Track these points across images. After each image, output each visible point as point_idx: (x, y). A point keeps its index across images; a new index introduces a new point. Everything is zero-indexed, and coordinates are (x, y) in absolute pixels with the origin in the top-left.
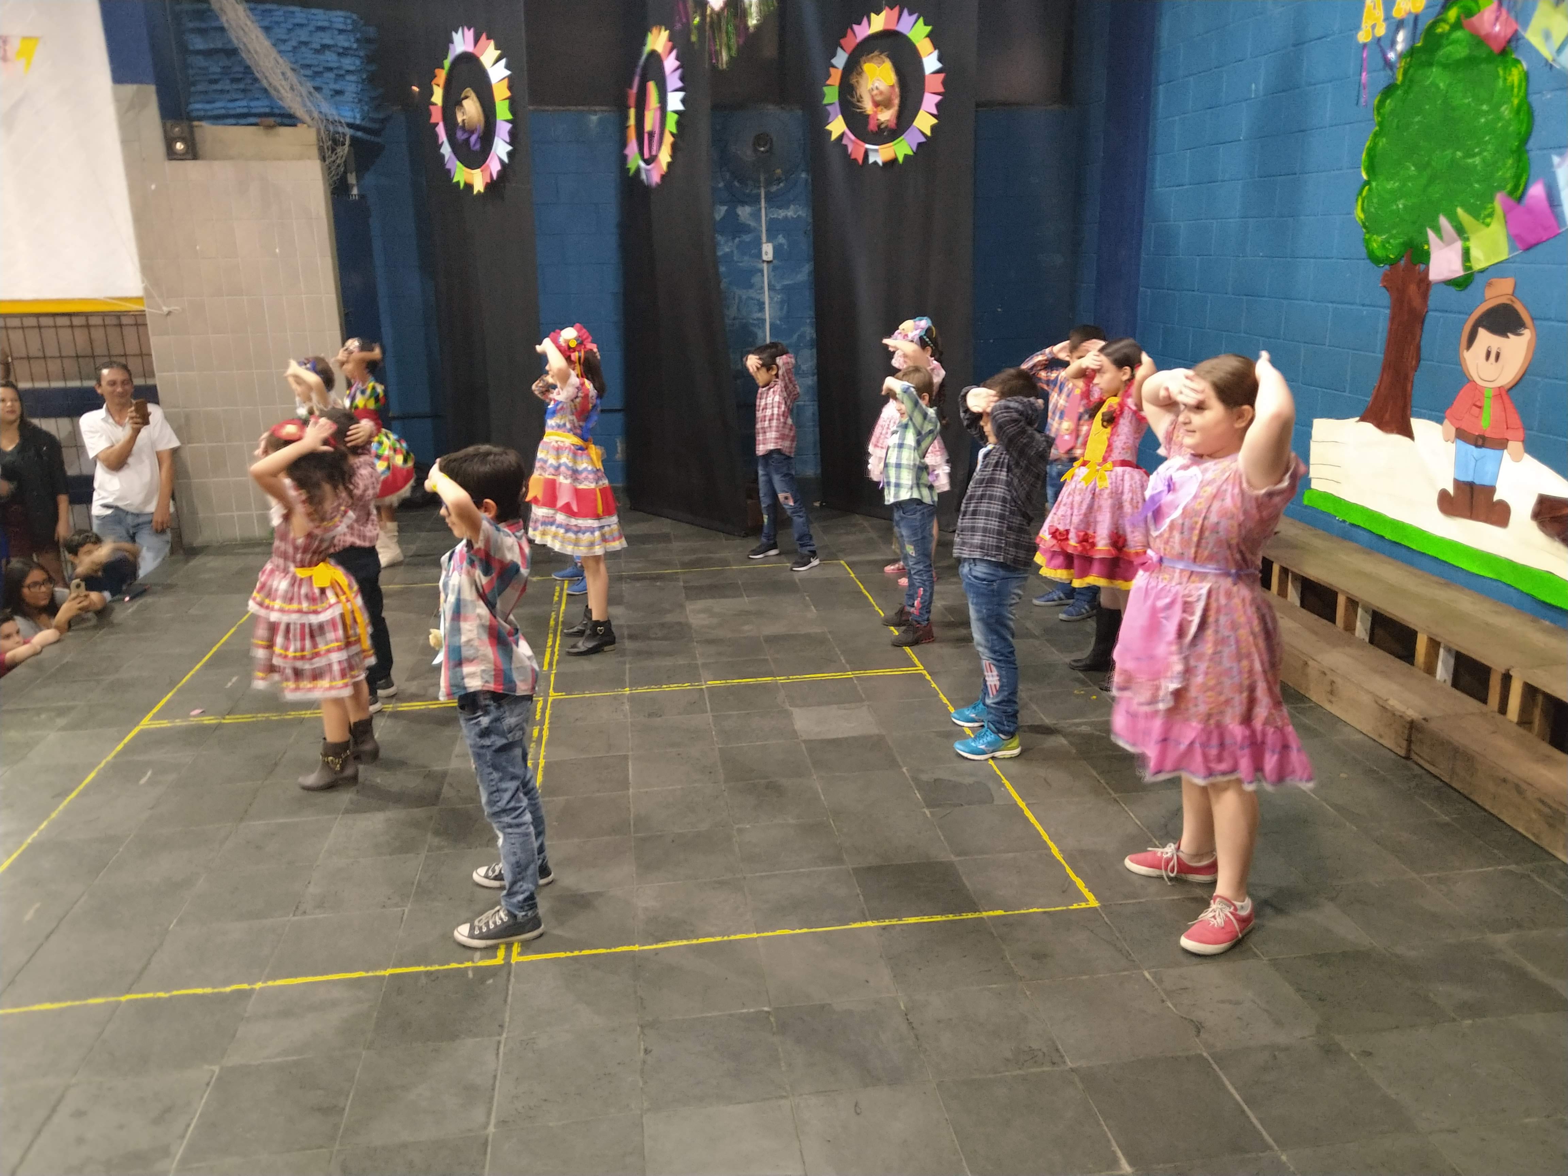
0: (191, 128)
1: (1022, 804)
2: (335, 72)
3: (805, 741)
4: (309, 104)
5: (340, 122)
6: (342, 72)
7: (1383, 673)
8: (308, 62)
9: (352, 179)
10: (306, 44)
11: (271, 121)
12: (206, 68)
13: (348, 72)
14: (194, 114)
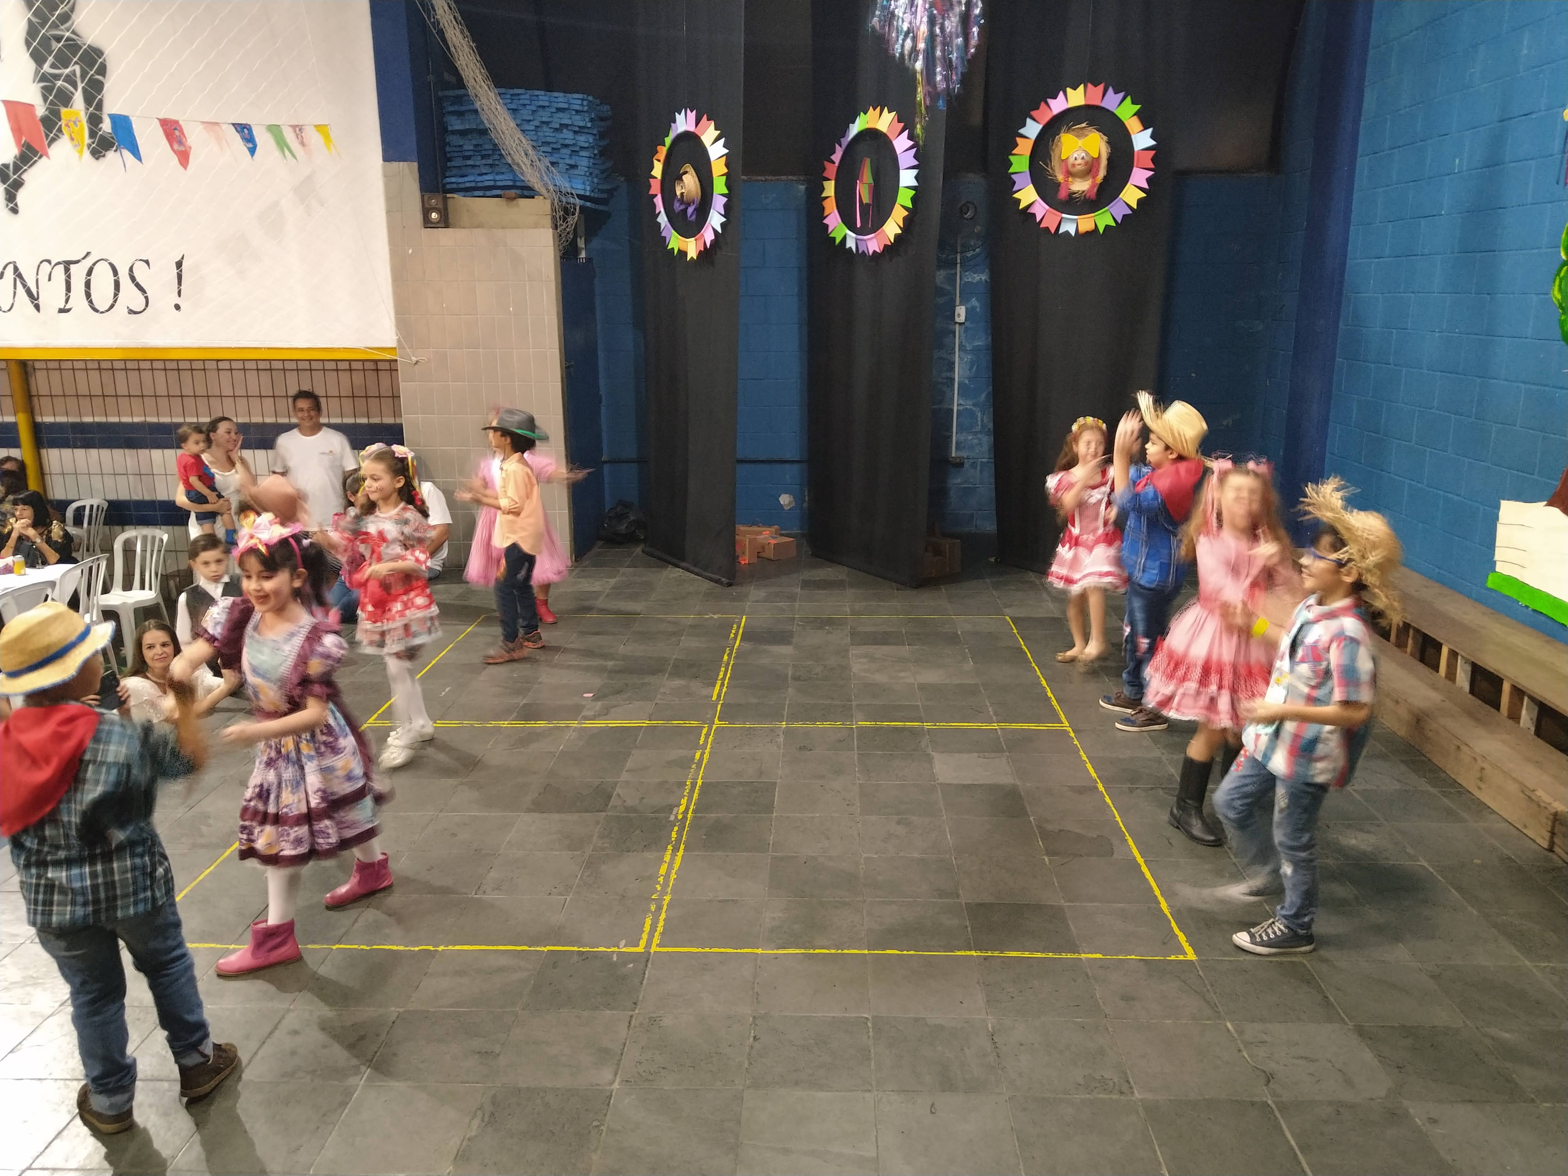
0: (445, 200)
1: (1140, 860)
2: (571, 148)
3: (941, 784)
4: (546, 178)
5: (572, 194)
6: (577, 149)
7: (1537, 764)
8: (549, 139)
9: (581, 243)
10: (547, 123)
11: (513, 192)
12: (461, 146)
13: (582, 148)
14: (448, 186)
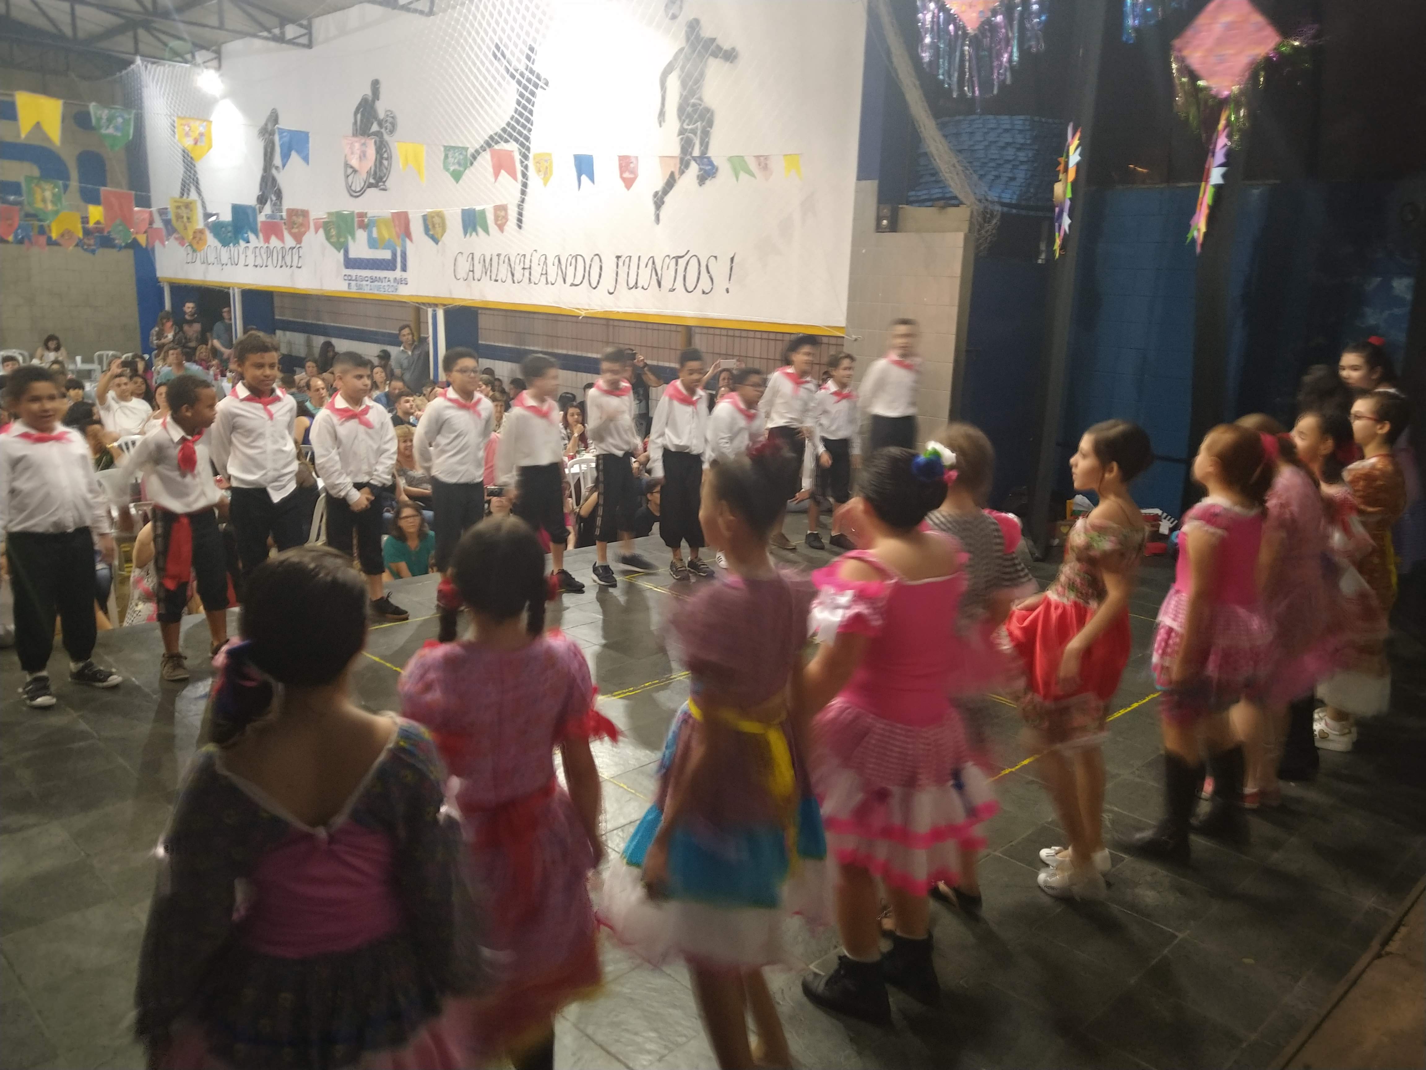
0: (902, 209)
2: (1013, 163)
6: (1017, 163)
11: (942, 203)
13: (1022, 163)
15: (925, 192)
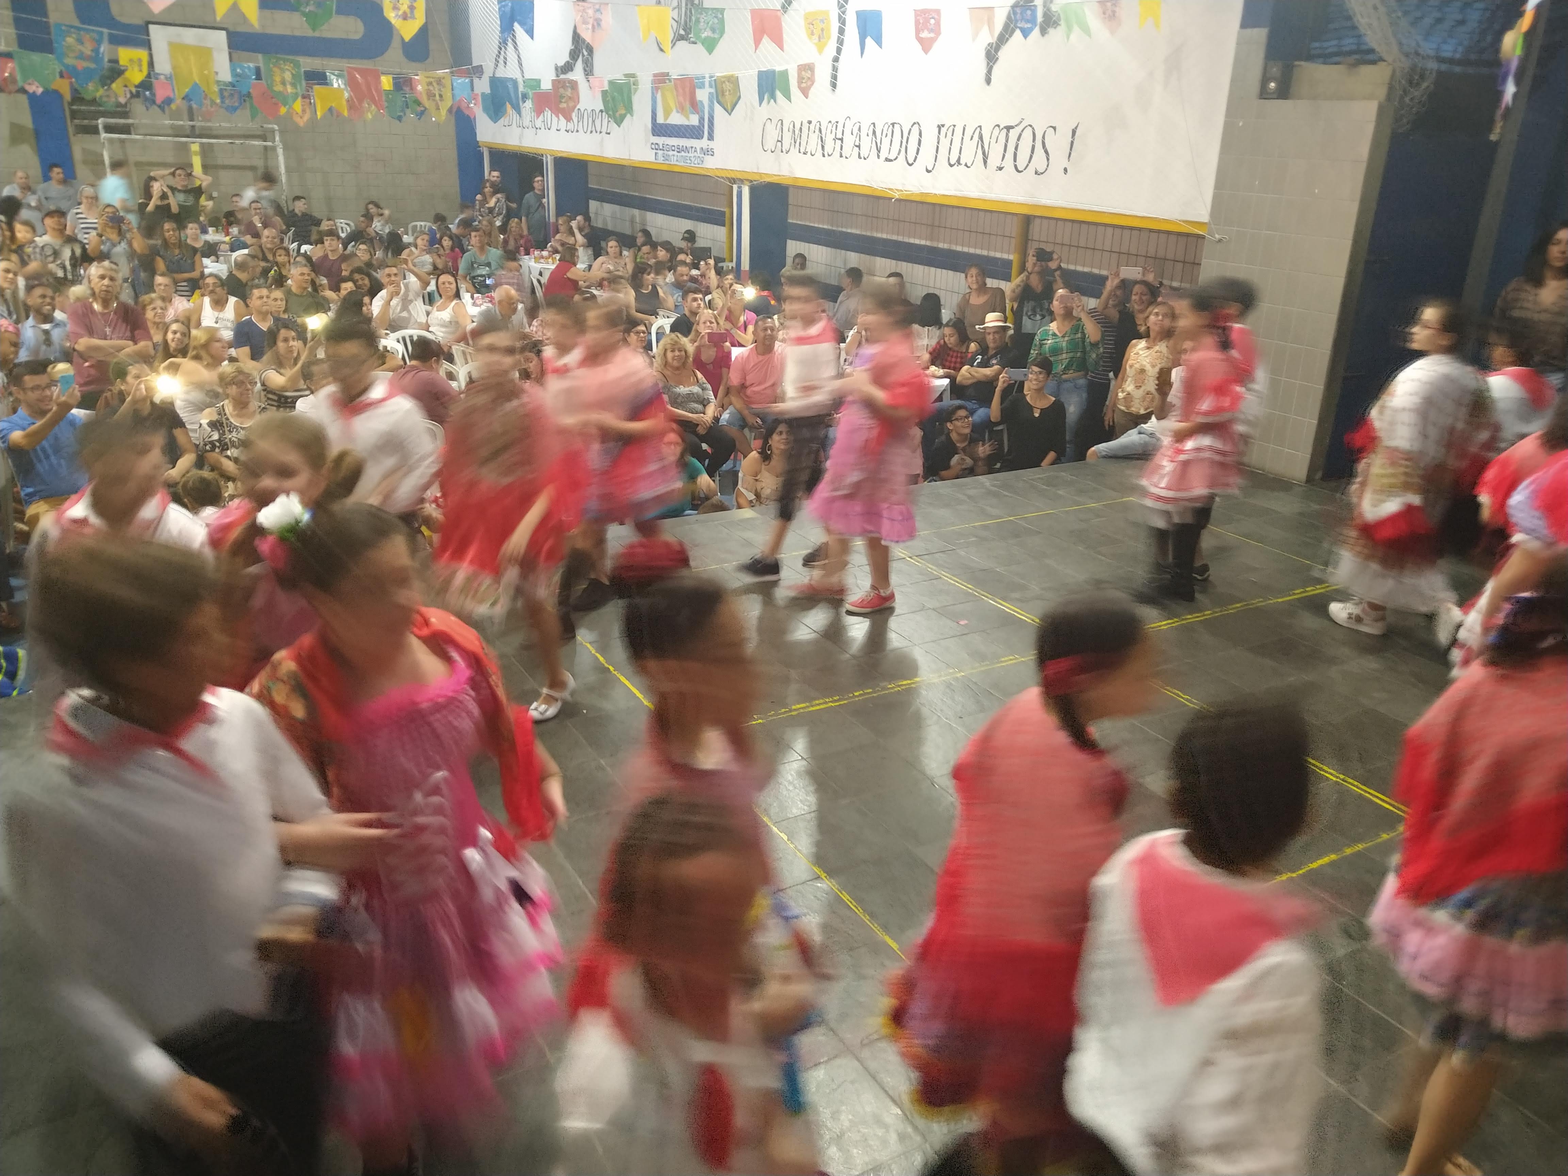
0: (1298, 67)
11: (1352, 58)
15: (1334, 42)
